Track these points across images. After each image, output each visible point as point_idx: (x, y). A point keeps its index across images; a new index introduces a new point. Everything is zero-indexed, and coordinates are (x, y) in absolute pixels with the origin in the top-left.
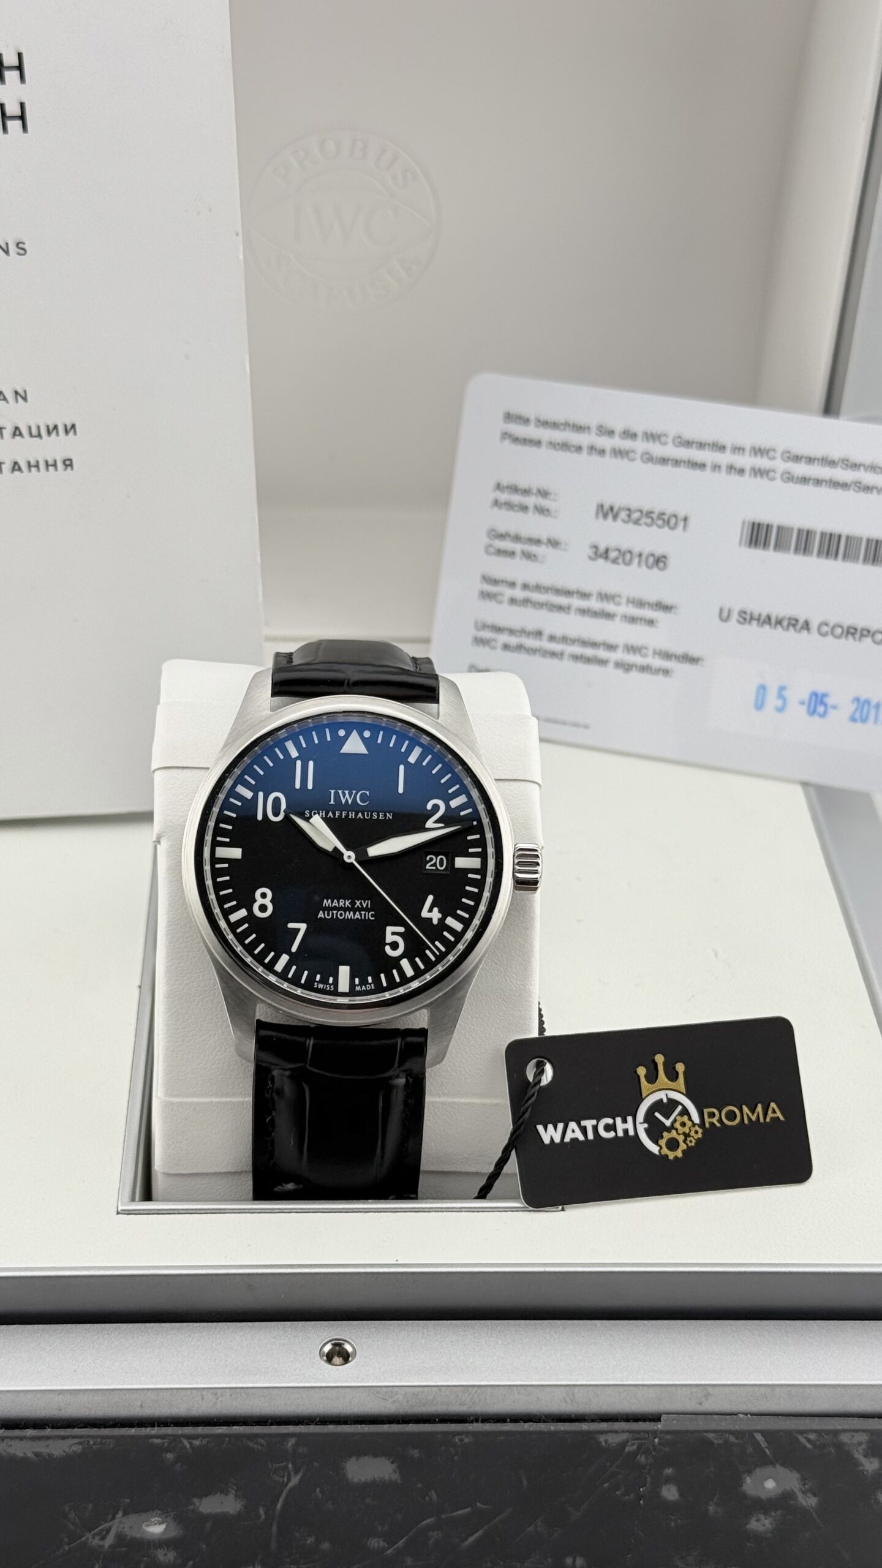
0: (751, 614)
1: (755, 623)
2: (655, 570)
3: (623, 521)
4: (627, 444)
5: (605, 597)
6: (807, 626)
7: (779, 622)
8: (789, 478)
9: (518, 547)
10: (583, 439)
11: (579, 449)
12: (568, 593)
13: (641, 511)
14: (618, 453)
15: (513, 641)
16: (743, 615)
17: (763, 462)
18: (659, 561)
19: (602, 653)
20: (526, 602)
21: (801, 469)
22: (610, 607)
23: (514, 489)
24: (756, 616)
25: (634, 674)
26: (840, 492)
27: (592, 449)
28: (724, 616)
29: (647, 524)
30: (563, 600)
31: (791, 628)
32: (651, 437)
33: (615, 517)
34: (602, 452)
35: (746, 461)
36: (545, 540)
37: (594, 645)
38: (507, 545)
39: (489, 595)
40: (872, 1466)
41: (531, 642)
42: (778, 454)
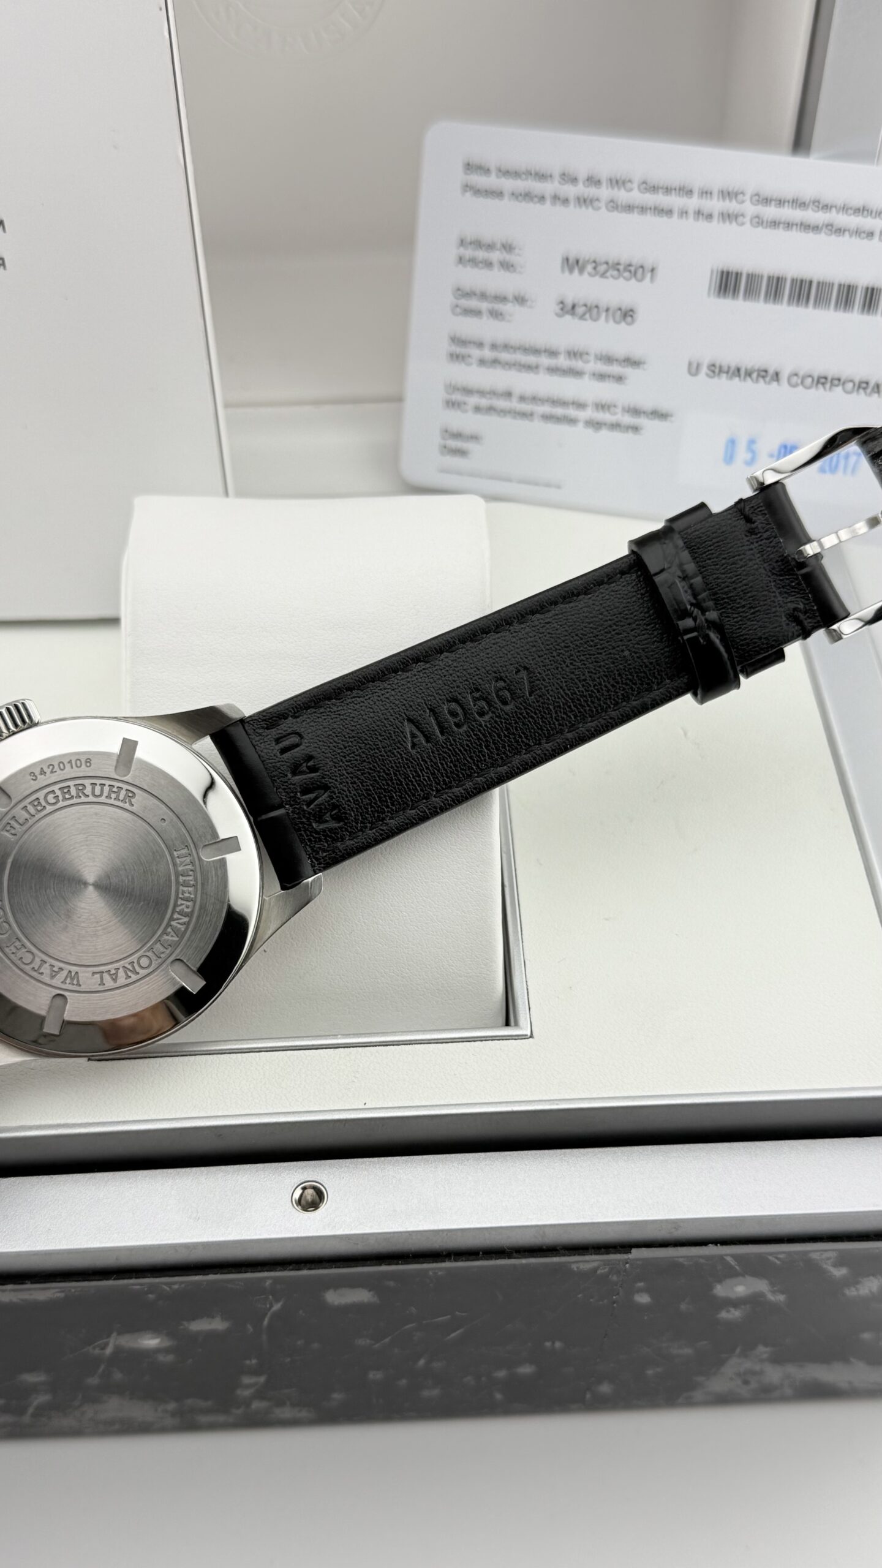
0: (721, 367)
1: (724, 375)
2: (623, 324)
3: (590, 274)
4: (592, 191)
5: (573, 354)
6: (777, 376)
7: (749, 374)
8: (758, 221)
9: (484, 306)
10: (547, 188)
11: (542, 199)
12: (536, 351)
13: (607, 263)
14: (584, 201)
15: (484, 402)
16: (713, 368)
17: (732, 206)
18: (627, 314)
19: (572, 412)
20: (495, 362)
21: (771, 212)
22: (578, 364)
23: (478, 244)
24: (725, 369)
25: (604, 432)
26: (811, 235)
27: (556, 198)
28: (694, 369)
29: (612, 276)
30: (531, 359)
31: (761, 380)
32: (616, 182)
33: (581, 271)
34: (566, 201)
35: (716, 205)
36: (511, 297)
37: (564, 403)
38: (473, 303)
39: (457, 357)
40: (840, 1272)
41: (501, 404)
42: (747, 197)
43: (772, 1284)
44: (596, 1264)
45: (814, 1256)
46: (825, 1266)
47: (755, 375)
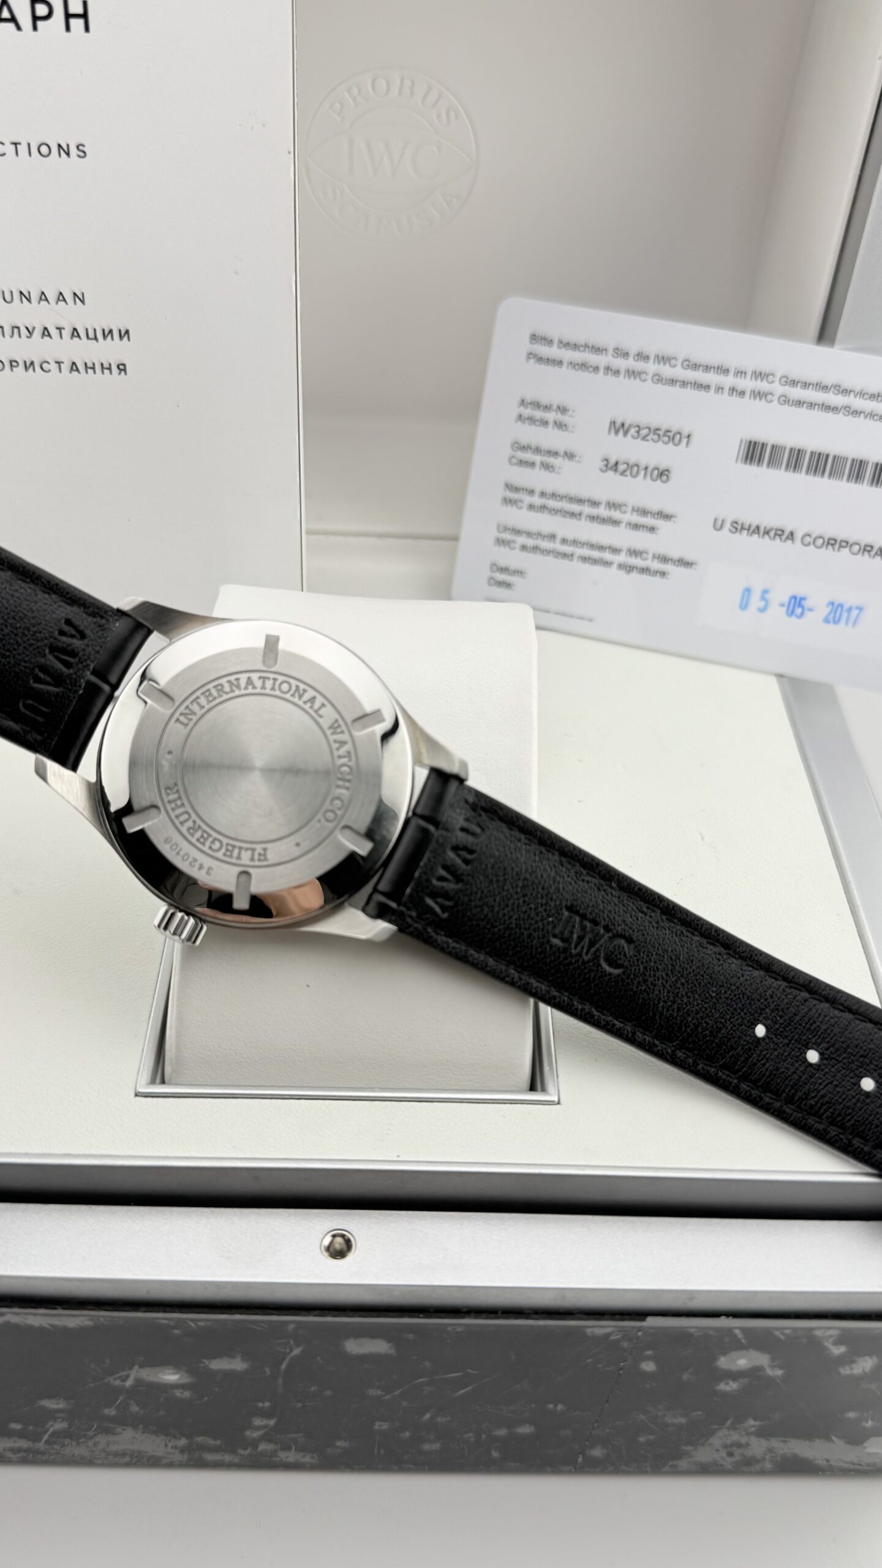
0: (742, 524)
1: (745, 532)
2: (659, 481)
3: (633, 437)
4: (640, 365)
5: (612, 505)
6: (791, 536)
7: (767, 532)
8: (785, 400)
9: (538, 459)
10: (602, 360)
11: (596, 369)
12: (580, 501)
13: (648, 428)
14: (632, 374)
15: (530, 542)
16: (735, 525)
17: (762, 385)
18: (663, 474)
19: (607, 556)
20: (543, 508)
21: (797, 393)
22: (616, 515)
23: (537, 405)
24: (747, 526)
25: (635, 575)
26: (830, 415)
27: (608, 369)
28: (718, 525)
29: (652, 440)
30: (575, 508)
31: (777, 537)
32: (662, 359)
33: (626, 433)
34: (617, 373)
35: (747, 384)
36: (562, 453)
37: (601, 548)
38: (528, 456)
39: (510, 501)
40: (838, 1350)
41: (545, 544)
42: (777, 379)
43: (773, 1359)
44: (609, 1330)
45: (818, 1333)
46: (826, 1344)
47: (772, 534)
